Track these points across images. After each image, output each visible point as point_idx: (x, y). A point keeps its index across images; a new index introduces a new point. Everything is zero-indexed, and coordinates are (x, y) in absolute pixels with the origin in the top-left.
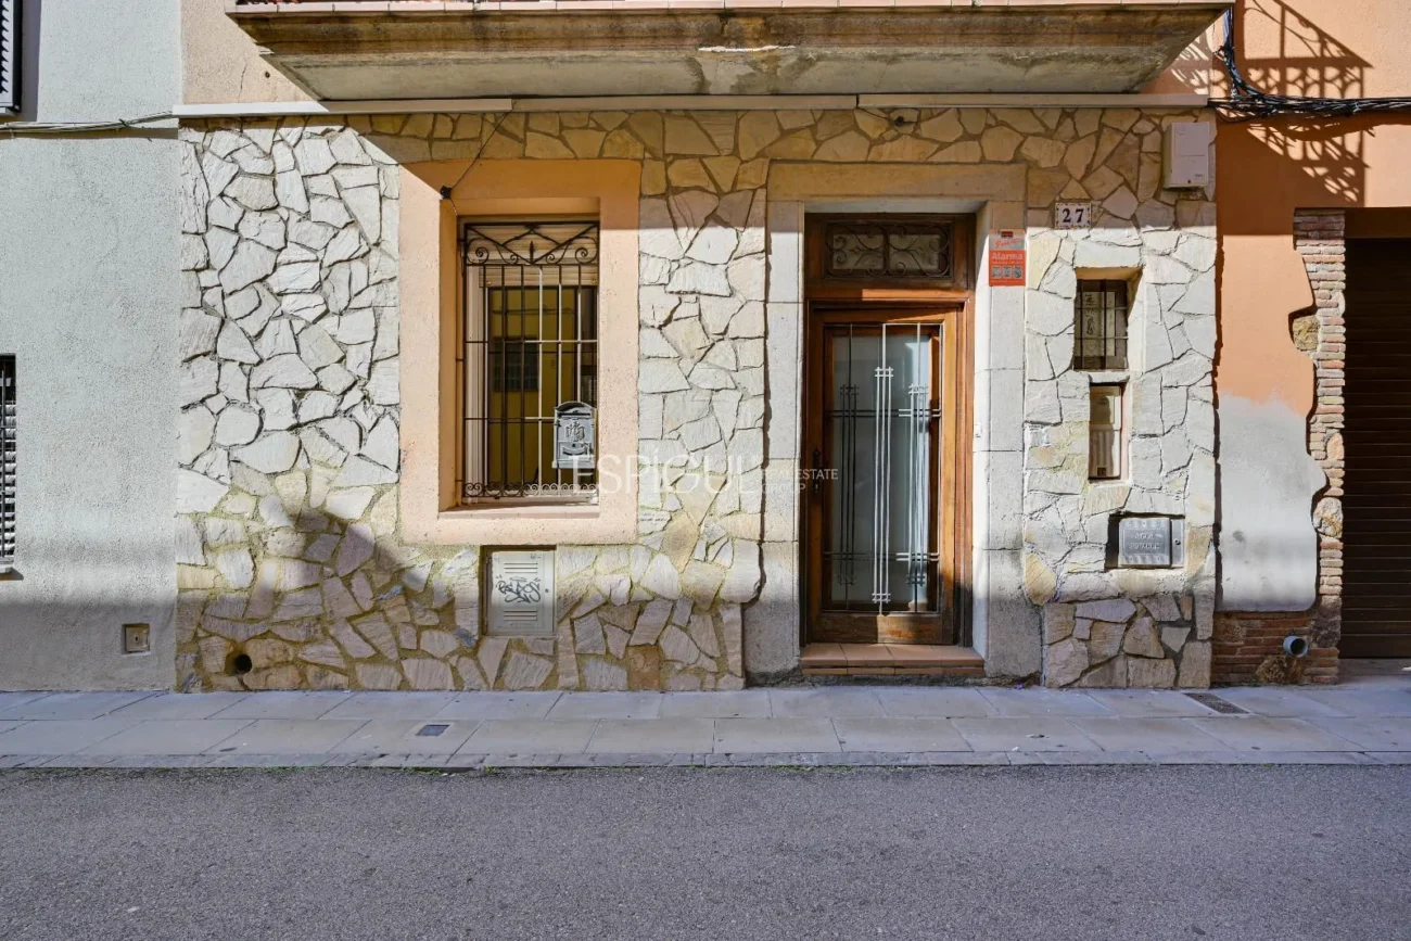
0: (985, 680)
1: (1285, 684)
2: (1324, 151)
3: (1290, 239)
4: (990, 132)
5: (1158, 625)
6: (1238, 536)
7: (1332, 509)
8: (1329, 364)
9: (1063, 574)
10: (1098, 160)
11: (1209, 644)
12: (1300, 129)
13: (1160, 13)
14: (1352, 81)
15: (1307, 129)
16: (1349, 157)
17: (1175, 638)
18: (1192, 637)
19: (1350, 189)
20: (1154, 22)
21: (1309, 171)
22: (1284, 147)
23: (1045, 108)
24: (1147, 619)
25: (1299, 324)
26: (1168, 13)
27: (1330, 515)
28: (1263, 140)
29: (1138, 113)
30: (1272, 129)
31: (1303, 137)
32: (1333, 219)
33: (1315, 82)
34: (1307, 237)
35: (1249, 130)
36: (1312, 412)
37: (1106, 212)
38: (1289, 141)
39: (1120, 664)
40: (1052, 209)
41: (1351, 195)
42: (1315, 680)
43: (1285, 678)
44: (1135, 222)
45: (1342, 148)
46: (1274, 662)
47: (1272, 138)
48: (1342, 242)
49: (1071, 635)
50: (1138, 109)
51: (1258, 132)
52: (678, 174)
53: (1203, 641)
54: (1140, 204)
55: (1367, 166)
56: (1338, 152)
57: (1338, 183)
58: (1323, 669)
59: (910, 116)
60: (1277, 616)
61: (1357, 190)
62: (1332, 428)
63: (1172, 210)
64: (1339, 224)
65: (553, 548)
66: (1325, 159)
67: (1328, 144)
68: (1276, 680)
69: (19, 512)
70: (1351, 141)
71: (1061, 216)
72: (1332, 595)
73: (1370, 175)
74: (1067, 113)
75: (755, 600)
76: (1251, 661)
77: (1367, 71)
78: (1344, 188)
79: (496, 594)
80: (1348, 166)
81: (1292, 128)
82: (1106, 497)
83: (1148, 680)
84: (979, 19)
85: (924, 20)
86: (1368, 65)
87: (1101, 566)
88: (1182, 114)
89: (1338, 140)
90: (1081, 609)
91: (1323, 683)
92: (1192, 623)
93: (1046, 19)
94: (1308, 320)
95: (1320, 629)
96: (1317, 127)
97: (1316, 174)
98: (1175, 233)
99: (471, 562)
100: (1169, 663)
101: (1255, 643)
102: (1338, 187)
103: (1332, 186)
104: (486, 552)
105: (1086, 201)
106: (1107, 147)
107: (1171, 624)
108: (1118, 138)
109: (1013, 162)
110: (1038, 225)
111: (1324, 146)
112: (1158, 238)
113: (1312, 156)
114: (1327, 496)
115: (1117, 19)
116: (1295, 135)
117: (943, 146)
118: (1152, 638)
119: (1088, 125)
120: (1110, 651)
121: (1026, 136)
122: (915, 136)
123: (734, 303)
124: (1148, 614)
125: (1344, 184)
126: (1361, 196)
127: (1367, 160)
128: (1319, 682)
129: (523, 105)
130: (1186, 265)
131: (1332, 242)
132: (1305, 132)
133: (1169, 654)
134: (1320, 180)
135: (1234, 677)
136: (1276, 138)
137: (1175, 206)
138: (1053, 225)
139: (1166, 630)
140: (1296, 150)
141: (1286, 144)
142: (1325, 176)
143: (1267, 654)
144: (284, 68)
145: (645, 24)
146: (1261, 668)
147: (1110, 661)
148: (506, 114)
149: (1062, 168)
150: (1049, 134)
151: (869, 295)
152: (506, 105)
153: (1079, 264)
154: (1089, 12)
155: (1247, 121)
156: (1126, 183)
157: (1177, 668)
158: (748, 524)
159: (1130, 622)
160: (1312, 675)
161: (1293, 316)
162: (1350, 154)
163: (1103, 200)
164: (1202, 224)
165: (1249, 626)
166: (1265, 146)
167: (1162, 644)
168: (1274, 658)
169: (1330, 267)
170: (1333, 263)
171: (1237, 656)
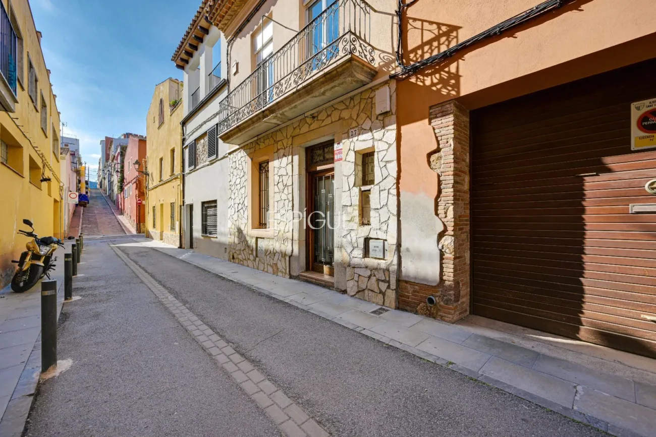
0: (334, 289)
1: (430, 317)
2: (440, 77)
3: (427, 121)
4: (333, 112)
5: (378, 280)
6: (408, 250)
7: (448, 241)
8: (447, 173)
9: (351, 257)
10: (360, 111)
11: (394, 291)
12: (430, 71)
13: (336, 69)
14: (453, 39)
15: (433, 70)
16: (452, 75)
17: (383, 286)
18: (389, 287)
19: (453, 90)
20: (337, 72)
21: (434, 88)
22: (423, 82)
23: (346, 99)
24: (374, 278)
25: (433, 157)
26: (339, 68)
27: (447, 244)
28: (415, 82)
29: (371, 90)
30: (419, 76)
31: (431, 74)
32: (448, 106)
33: (436, 47)
34: (436, 117)
35: (410, 80)
36: (438, 196)
37: (363, 129)
38: (425, 78)
39: (366, 291)
40: (348, 133)
41: (453, 93)
42: (442, 319)
43: (430, 314)
44: (371, 130)
45: (449, 72)
46: (424, 306)
47: (419, 80)
48: (452, 116)
49: (353, 279)
50: (371, 88)
51: (413, 80)
52: (280, 145)
53: (393, 290)
54: (372, 123)
55: (461, 76)
56: (447, 75)
57: (447, 89)
58: (446, 315)
59: (316, 115)
60: (425, 286)
61: (456, 89)
62: (448, 203)
63: (382, 122)
64: (451, 107)
65: (264, 238)
66: (441, 80)
67: (442, 73)
68: (425, 314)
69: (218, 226)
70: (453, 68)
71: (350, 134)
72: (449, 281)
73: (462, 80)
74: (352, 98)
75: (291, 255)
76: (415, 303)
77: (460, 31)
78: (450, 91)
79: (258, 248)
80: (451, 80)
81: (426, 72)
82: (364, 231)
83: (374, 300)
84: (301, 92)
85: (291, 97)
86: (460, 28)
87: (361, 256)
88: (384, 85)
89: (447, 69)
90: (356, 270)
91: (446, 321)
92: (389, 282)
93: (313, 85)
94: (436, 155)
95: (444, 296)
96: (437, 67)
97: (437, 88)
98: (383, 131)
99: (254, 240)
100: (381, 296)
101: (416, 296)
102: (447, 91)
103: (444, 92)
104: (257, 238)
105: (357, 127)
106: (362, 106)
107: (383, 281)
108: (365, 101)
109: (339, 120)
110: (344, 139)
111: (440, 74)
112: (378, 134)
113: (435, 81)
114: (446, 235)
115: (328, 76)
116: (427, 75)
117: (323, 120)
118: (376, 285)
119: (357, 100)
120: (364, 287)
121: (341, 110)
122: (317, 120)
123: (287, 177)
124: (375, 276)
125: (450, 88)
126: (458, 92)
127: (460, 73)
128: (444, 320)
129: (260, 137)
130: (387, 143)
131: (447, 117)
132: (432, 72)
133: (381, 292)
134: (439, 90)
135: (408, 308)
136: (420, 79)
137: (383, 120)
138: (348, 138)
139: (380, 283)
140: (428, 82)
141: (424, 80)
142: (441, 88)
143: (421, 302)
144: (228, 143)
145: (255, 118)
146: (419, 307)
147: (364, 290)
148: (257, 140)
149: (351, 117)
150: (347, 107)
151: (319, 168)
152: (256, 138)
153: (355, 150)
154: (321, 78)
155: (409, 77)
156: (368, 117)
157: (384, 298)
158: (289, 235)
159: (369, 277)
160: (442, 317)
161: (429, 155)
162: (453, 73)
163: (362, 125)
164: (392, 124)
165: (414, 288)
166: (416, 84)
167: (379, 288)
168: (425, 304)
169: (447, 128)
170: (448, 126)
171: (410, 300)
